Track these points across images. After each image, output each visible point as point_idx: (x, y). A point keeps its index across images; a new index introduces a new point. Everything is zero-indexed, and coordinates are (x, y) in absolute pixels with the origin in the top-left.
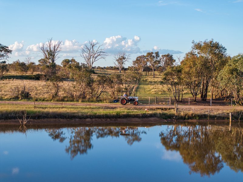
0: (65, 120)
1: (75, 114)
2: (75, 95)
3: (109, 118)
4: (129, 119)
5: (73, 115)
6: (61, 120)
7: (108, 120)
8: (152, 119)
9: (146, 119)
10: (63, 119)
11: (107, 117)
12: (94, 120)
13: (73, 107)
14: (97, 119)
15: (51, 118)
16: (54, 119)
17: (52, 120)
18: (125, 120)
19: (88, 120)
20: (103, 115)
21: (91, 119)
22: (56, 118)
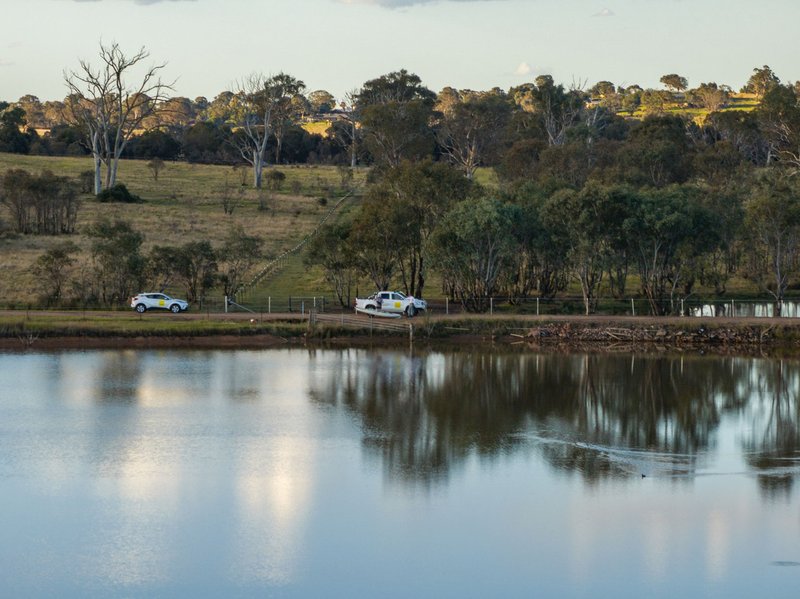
0: (96, 339)
1: (115, 330)
2: (101, 294)
3: (180, 336)
4: (215, 337)
5: (111, 330)
6: (91, 339)
7: (177, 339)
8: (261, 337)
9: (248, 337)
10: (93, 337)
11: (175, 334)
12: (150, 338)
13: (105, 318)
14: (156, 338)
15: (71, 335)
16: (77, 339)
17: (73, 339)
18: (208, 340)
19: (140, 339)
20: (167, 332)
21: (144, 336)
22: (80, 336)
